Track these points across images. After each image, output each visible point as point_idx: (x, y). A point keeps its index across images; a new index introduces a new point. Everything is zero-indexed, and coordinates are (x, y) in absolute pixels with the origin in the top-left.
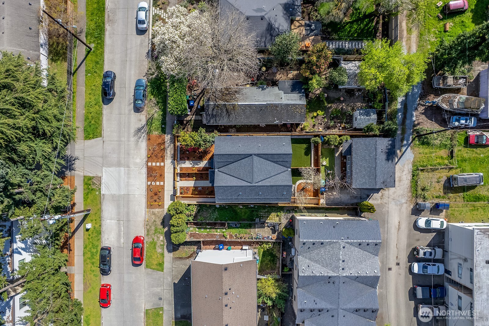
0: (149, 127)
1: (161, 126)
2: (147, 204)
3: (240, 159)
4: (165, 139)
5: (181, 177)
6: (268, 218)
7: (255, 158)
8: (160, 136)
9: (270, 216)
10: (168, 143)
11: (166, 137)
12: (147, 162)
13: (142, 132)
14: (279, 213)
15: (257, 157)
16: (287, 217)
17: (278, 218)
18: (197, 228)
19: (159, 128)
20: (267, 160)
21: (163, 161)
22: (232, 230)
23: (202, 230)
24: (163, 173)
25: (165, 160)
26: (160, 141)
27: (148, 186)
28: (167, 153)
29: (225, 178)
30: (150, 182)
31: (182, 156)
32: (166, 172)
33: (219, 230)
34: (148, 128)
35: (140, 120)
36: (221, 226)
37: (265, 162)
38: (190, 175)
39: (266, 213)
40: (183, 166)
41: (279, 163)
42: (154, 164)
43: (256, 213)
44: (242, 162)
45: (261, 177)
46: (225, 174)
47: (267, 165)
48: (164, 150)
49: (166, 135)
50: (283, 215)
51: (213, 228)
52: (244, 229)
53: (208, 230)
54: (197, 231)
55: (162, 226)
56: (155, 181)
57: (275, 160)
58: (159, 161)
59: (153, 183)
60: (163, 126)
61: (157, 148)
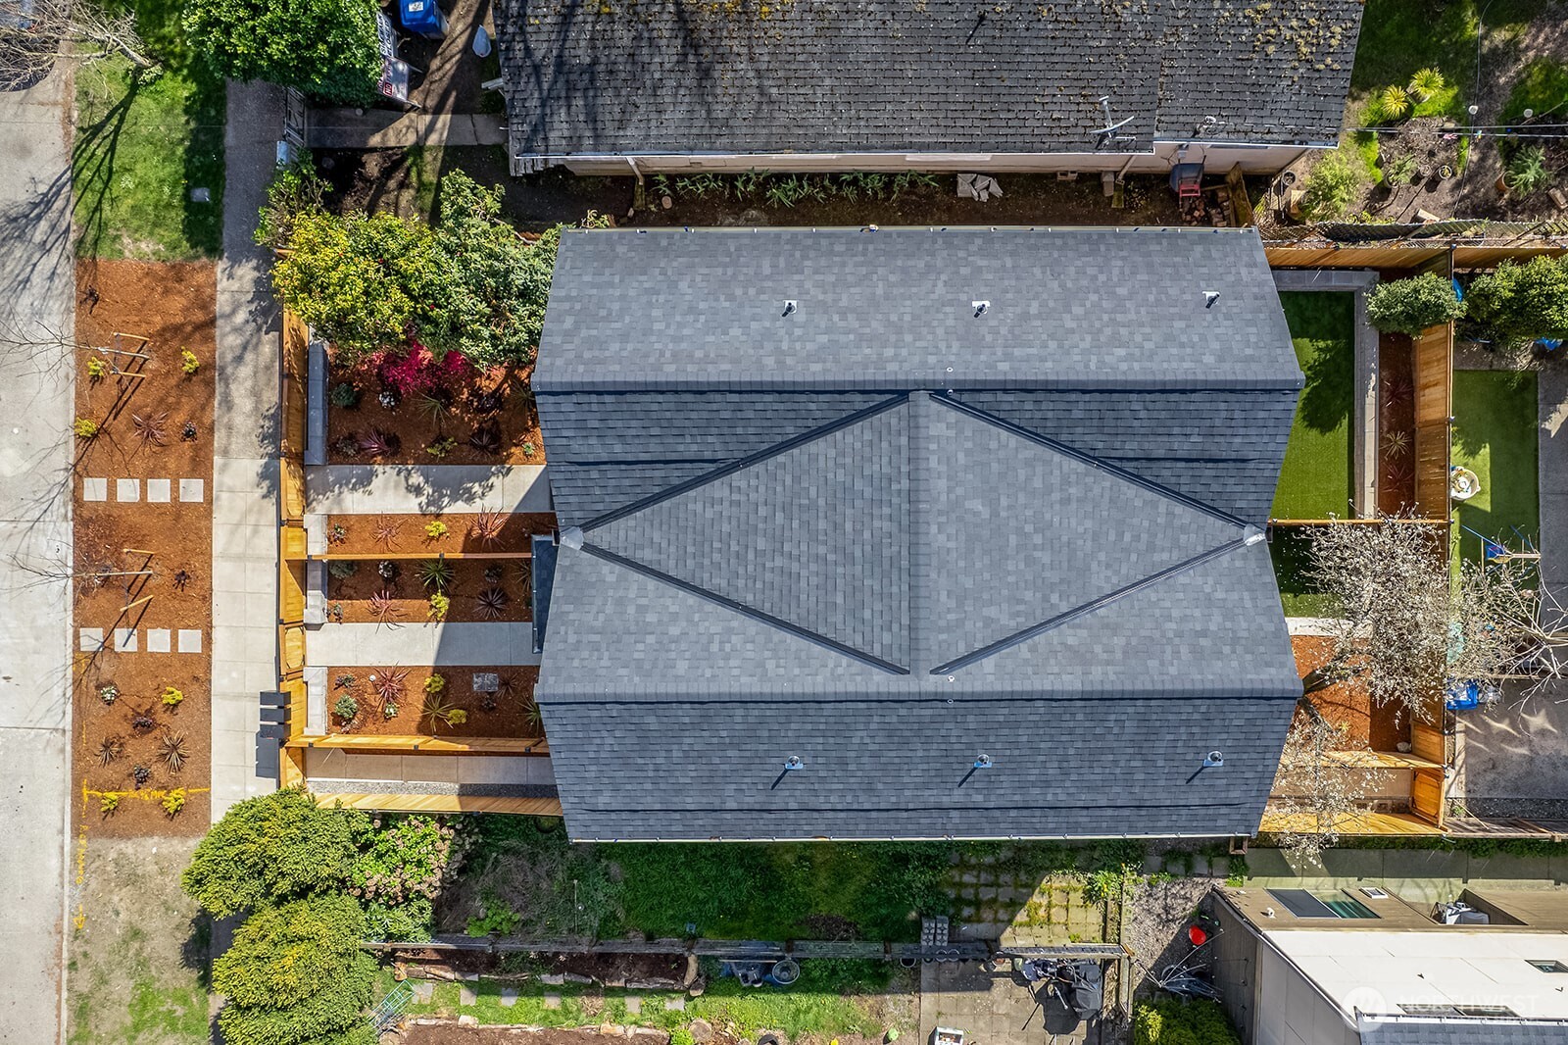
0: (90, 198)
1: (187, 197)
2: (77, 798)
3: (791, 431)
4: (213, 299)
5: (335, 588)
6: (1021, 917)
7: (941, 424)
8: (178, 273)
9: (1036, 899)
10: (237, 330)
11: (223, 283)
12: (79, 471)
13: (38, 237)
14: (1100, 878)
15: (953, 416)
16: (1167, 909)
17: (1094, 915)
18: (470, 985)
19: (169, 206)
20: (1054, 444)
21: (200, 466)
22: (735, 1001)
23: (508, 1002)
24: (196, 563)
25: (217, 460)
26: (176, 307)
27: (86, 664)
28: (228, 404)
29: (651, 618)
30: (98, 633)
31: (344, 429)
32: (224, 556)
33: (633, 1005)
34: (82, 212)
35: (23, 150)
36: (651, 974)
37: (1029, 463)
38: (405, 575)
39: (1005, 878)
40: (355, 503)
41: (1166, 473)
42: (128, 491)
43: (928, 877)
44: (813, 458)
45: (991, 612)
46: (651, 583)
47: (1048, 490)
48: (210, 384)
49: (221, 265)
50: (1136, 891)
51: (593, 990)
52: (829, 999)
53: (552, 1003)
54: (468, 1010)
55: (195, 974)
56: (138, 622)
57: (1131, 448)
58: (172, 465)
59: (120, 634)
60: (202, 194)
61: (151, 365)
